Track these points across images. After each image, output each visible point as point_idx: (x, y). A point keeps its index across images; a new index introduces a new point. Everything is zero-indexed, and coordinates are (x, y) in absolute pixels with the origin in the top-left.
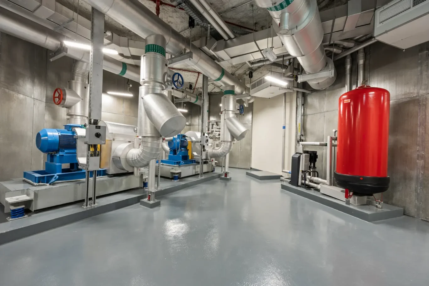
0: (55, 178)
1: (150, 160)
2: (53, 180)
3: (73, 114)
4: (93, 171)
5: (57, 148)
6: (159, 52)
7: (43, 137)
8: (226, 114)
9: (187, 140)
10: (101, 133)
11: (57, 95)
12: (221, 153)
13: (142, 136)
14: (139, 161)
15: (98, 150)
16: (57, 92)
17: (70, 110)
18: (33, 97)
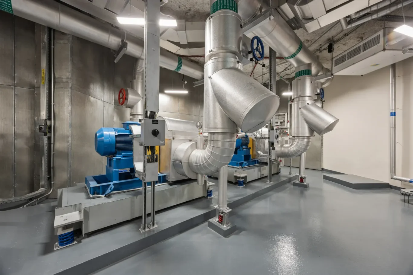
0: (110, 189)
1: (221, 167)
2: (109, 191)
3: (135, 113)
4: (151, 182)
5: (113, 150)
6: (231, 8)
7: (99, 138)
8: (300, 102)
9: (248, 137)
10: (159, 131)
11: (121, 96)
12: (294, 151)
13: (209, 133)
14: (205, 167)
15: (157, 153)
16: (121, 93)
17: (132, 110)
18: (103, 100)
